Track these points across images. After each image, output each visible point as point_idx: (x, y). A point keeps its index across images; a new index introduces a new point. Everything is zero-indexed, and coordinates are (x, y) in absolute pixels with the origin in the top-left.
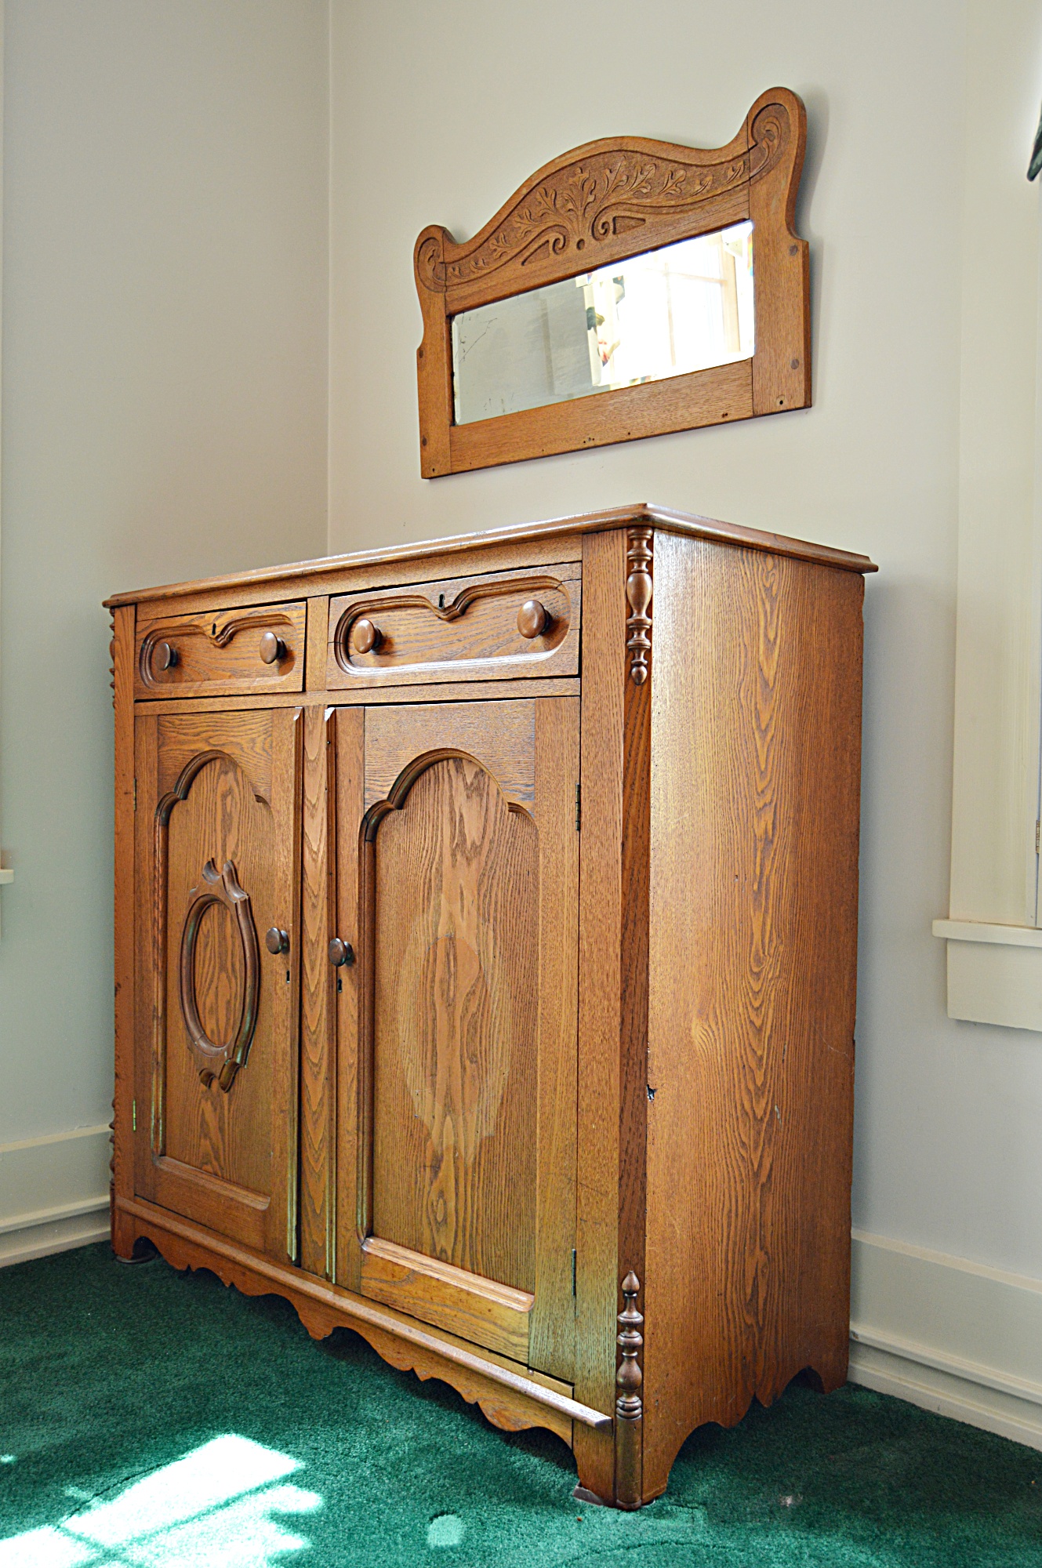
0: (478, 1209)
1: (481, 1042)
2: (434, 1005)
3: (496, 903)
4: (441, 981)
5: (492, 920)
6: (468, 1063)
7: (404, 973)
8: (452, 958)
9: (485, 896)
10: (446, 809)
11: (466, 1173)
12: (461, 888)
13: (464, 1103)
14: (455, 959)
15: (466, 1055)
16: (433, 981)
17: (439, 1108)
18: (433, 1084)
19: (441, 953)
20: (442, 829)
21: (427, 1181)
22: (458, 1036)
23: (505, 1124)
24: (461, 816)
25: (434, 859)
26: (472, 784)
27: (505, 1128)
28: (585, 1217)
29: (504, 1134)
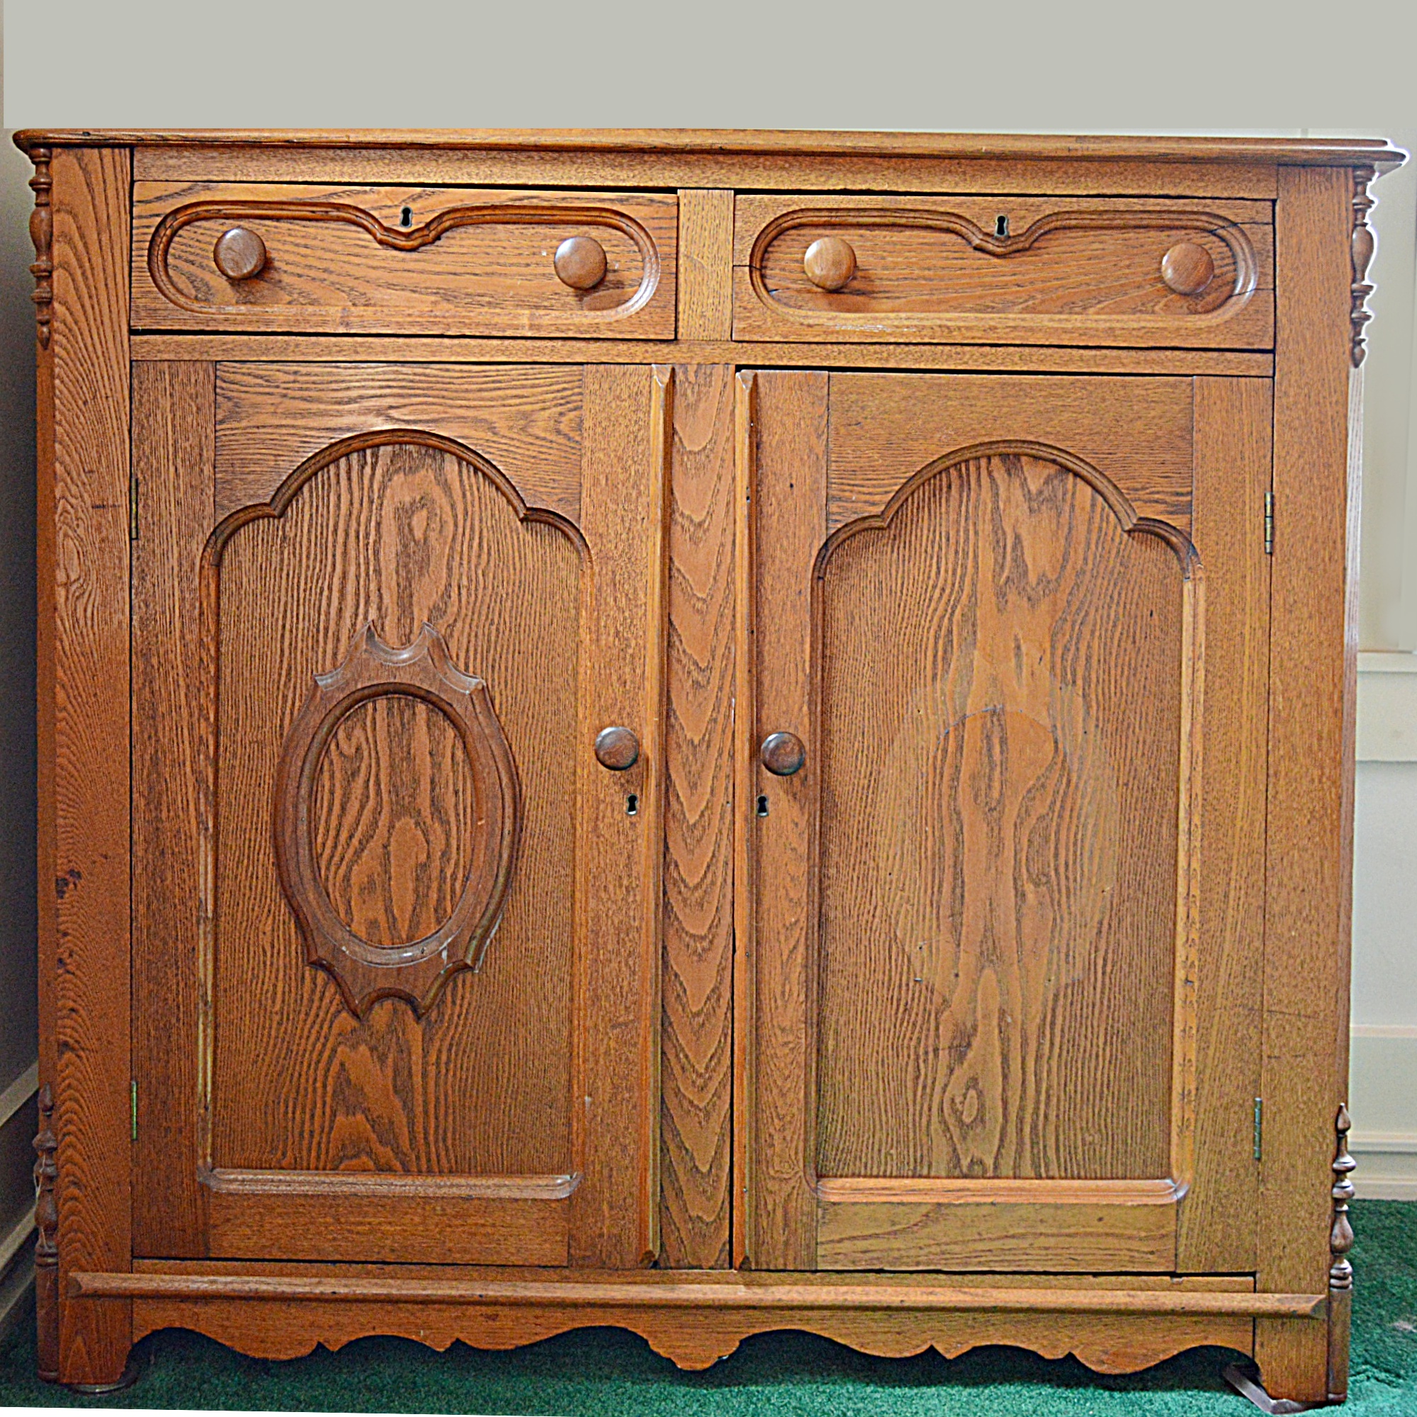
0: (1049, 1087)
1: (1056, 855)
2: (958, 814)
3: (1088, 659)
4: (973, 777)
5: (1080, 682)
6: (1029, 888)
7: (890, 773)
8: (996, 741)
9: (1066, 649)
10: (986, 528)
11: (1024, 1043)
12: (1016, 639)
13: (1020, 944)
14: (1003, 741)
15: (1025, 876)
16: (955, 778)
17: (967, 959)
18: (956, 929)
19: (972, 735)
20: (976, 556)
21: (942, 1070)
22: (1009, 853)
23: (1105, 960)
24: (1017, 538)
25: (958, 601)
26: (1041, 492)
27: (1105, 965)
28: (1276, 1053)
29: (1104, 973)
